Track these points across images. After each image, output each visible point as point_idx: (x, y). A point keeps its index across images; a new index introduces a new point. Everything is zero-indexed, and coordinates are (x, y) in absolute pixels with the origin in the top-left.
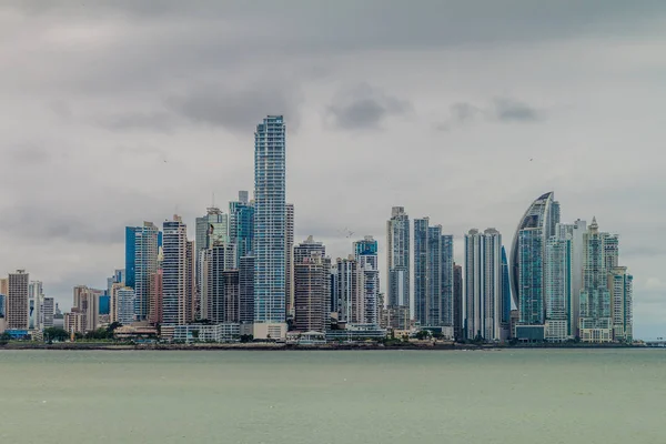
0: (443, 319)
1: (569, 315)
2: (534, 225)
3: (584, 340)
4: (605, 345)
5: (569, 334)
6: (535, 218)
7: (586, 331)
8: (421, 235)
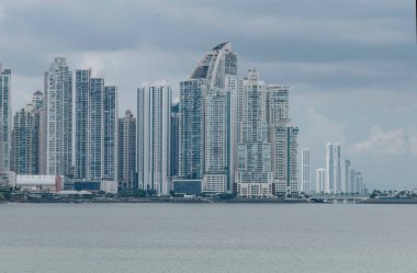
0: (106, 172)
1: (227, 168)
2: (204, 76)
3: (242, 195)
4: (264, 201)
5: (228, 189)
6: (206, 68)
7: (244, 185)
8: (82, 86)
